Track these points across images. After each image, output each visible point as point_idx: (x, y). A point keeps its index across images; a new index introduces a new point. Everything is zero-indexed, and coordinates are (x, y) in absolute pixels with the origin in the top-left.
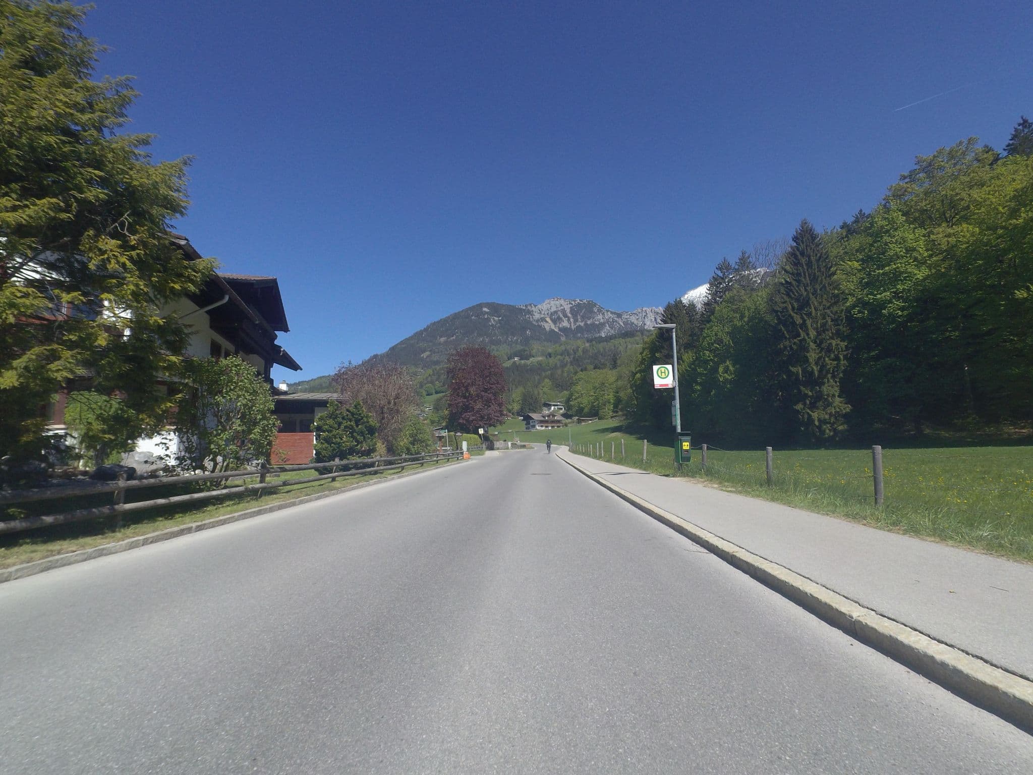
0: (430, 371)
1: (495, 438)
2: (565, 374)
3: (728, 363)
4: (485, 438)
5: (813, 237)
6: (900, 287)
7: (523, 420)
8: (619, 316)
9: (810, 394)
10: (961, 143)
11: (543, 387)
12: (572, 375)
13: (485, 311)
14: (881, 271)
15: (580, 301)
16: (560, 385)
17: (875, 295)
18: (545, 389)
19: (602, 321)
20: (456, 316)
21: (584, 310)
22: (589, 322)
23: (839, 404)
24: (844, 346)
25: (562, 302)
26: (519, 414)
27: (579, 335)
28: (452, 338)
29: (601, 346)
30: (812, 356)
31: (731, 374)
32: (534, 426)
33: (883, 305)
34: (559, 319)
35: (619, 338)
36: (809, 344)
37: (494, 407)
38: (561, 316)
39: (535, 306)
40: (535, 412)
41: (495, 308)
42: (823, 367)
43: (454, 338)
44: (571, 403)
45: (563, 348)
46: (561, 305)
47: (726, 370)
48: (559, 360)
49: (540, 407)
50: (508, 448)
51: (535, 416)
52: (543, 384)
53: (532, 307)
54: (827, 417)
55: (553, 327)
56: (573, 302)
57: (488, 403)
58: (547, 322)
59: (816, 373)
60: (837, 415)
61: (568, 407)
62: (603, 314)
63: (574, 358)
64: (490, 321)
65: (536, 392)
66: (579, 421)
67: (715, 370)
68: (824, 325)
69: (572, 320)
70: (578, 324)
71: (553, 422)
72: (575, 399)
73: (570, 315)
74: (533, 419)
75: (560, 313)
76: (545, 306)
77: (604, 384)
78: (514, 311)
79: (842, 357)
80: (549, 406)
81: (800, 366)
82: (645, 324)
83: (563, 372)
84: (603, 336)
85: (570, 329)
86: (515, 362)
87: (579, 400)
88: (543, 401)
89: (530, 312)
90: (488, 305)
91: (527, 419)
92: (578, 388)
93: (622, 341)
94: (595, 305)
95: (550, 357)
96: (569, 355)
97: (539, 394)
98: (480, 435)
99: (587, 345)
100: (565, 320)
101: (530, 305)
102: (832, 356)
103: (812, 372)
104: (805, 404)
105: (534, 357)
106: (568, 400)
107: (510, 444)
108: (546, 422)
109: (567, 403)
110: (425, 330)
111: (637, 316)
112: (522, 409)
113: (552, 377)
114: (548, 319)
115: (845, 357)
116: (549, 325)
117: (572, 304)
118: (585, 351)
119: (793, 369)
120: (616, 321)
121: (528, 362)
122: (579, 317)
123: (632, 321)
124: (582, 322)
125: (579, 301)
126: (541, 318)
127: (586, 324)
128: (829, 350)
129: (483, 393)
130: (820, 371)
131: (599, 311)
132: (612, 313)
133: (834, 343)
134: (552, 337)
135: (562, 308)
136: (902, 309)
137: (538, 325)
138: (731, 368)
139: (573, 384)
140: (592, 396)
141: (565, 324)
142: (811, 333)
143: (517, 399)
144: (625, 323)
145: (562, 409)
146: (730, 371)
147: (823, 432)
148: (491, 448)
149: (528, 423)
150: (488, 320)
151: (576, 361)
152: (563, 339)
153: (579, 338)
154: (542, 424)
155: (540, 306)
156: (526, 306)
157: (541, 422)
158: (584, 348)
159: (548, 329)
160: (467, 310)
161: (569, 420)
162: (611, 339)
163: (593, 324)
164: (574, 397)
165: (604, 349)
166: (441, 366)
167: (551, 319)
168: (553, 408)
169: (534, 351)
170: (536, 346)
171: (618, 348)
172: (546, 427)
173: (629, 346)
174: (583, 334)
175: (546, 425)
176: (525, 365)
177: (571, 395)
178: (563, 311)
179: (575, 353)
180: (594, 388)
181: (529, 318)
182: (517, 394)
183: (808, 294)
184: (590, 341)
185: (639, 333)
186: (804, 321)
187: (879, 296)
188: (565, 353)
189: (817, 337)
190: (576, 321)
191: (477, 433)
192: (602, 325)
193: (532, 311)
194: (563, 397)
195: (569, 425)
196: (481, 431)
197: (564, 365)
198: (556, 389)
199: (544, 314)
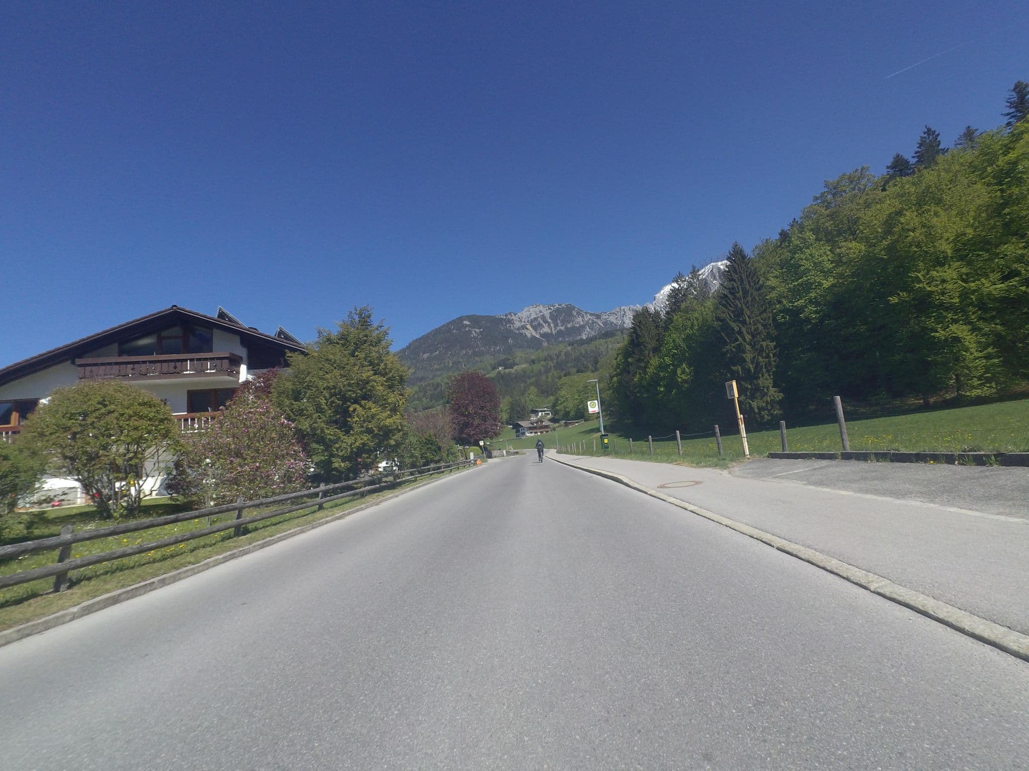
0: (416, 388)
1: (492, 448)
2: (550, 380)
3: (684, 365)
4: (485, 449)
5: (744, 257)
6: (813, 295)
7: (513, 428)
8: (598, 317)
9: (750, 387)
10: (857, 170)
11: (529, 394)
12: (556, 380)
13: (466, 324)
14: (796, 283)
15: (559, 305)
16: (546, 391)
17: (794, 303)
18: (531, 396)
19: (582, 323)
20: (437, 332)
21: (563, 314)
22: (569, 326)
23: (774, 394)
24: (772, 347)
25: (541, 308)
26: (508, 424)
27: (561, 339)
28: (435, 354)
29: (583, 349)
30: (748, 356)
31: (688, 375)
32: (524, 434)
33: (801, 310)
34: (540, 325)
35: (600, 338)
36: (745, 346)
37: (490, 421)
38: (542, 322)
39: (515, 315)
40: (523, 419)
41: (476, 320)
42: (757, 365)
43: (437, 353)
44: (558, 408)
45: (546, 353)
46: (541, 312)
47: (683, 372)
48: (543, 366)
49: (528, 414)
50: (503, 456)
51: (524, 424)
52: (529, 392)
53: (512, 316)
54: (764, 405)
55: (534, 333)
56: (552, 308)
57: (484, 419)
58: (527, 329)
59: (752, 370)
60: (773, 402)
61: (555, 412)
62: (583, 316)
63: (557, 363)
64: (472, 333)
65: (523, 401)
66: (566, 425)
67: (674, 372)
68: (756, 329)
69: (552, 325)
70: (558, 328)
71: (541, 428)
72: (561, 404)
73: (550, 321)
74: (522, 427)
75: (539, 319)
76: (525, 314)
77: (586, 387)
78: (495, 322)
79: (772, 355)
80: (536, 412)
81: (740, 365)
82: (624, 323)
83: (547, 377)
84: (585, 338)
85: (551, 334)
86: (499, 372)
87: (565, 404)
88: (530, 408)
89: (510, 321)
90: (468, 318)
91: (517, 427)
92: (563, 393)
93: (602, 341)
94: (574, 308)
95: (534, 363)
96: (552, 359)
97: (526, 402)
98: (480, 447)
99: (569, 348)
100: (546, 326)
101: (510, 314)
102: (764, 355)
103: (749, 370)
104: (746, 395)
105: (517, 365)
106: (554, 406)
107: (504, 451)
108: (535, 428)
109: (553, 408)
110: (408, 347)
111: (616, 315)
112: (510, 418)
113: (537, 384)
114: (529, 326)
115: (774, 355)
116: (530, 332)
117: (551, 309)
118: (567, 354)
119: (734, 368)
120: (596, 322)
121: (513, 371)
122: (559, 322)
123: (612, 320)
124: (562, 326)
125: (557, 306)
126: (522, 326)
127: (567, 328)
128: (761, 350)
129: (480, 411)
130: (756, 368)
131: (578, 313)
132: (591, 315)
133: (764, 344)
134: (534, 343)
135: (541, 314)
136: (816, 312)
137: (521, 334)
138: (687, 370)
139: (558, 389)
140: (577, 399)
141: (546, 329)
142: (746, 337)
143: (505, 409)
144: (605, 323)
145: (548, 414)
146: (687, 372)
147: (763, 417)
148: (490, 456)
149: (518, 431)
150: (470, 332)
151: (560, 366)
152: (545, 344)
153: (561, 342)
154: (531, 431)
155: (519, 314)
156: (506, 315)
157: (530, 428)
158: (566, 353)
159: (529, 335)
160: (448, 324)
161: (557, 424)
162: (592, 341)
163: (573, 328)
164: (559, 402)
165: (586, 351)
166: (427, 383)
167: (532, 326)
168: (540, 414)
169: (518, 359)
170: (519, 354)
171: (599, 349)
172: (536, 433)
173: (610, 346)
174: (564, 338)
175: (535, 431)
176: (510, 374)
177: (557, 400)
178: (543, 317)
179: (558, 357)
180: (578, 391)
181: (510, 327)
182: (504, 404)
183: (741, 305)
184: (571, 344)
185: (619, 333)
186: (740, 328)
187: (796, 304)
188: (548, 358)
189: (751, 340)
190: (556, 325)
191: (478, 445)
192: (582, 327)
193: (513, 319)
194: (549, 403)
195: (557, 429)
196: (481, 443)
197: (547, 371)
198: (541, 395)
199: (524, 322)
